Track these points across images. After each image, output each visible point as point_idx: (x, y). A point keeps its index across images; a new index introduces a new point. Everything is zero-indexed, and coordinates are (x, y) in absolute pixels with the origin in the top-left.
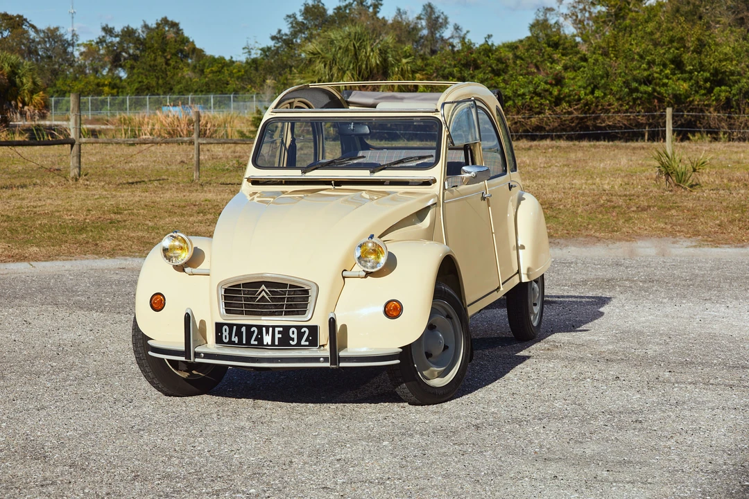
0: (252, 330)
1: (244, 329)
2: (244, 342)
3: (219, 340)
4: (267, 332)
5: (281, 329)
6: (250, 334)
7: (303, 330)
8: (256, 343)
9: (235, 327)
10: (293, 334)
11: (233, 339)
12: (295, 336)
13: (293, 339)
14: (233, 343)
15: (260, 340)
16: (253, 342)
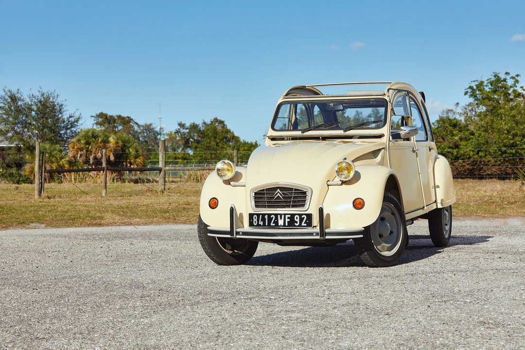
0: (272, 217)
1: (266, 217)
2: (267, 225)
3: (251, 224)
4: (281, 218)
5: (289, 216)
6: (270, 219)
7: (303, 217)
8: (274, 225)
9: (261, 216)
10: (297, 219)
11: (260, 223)
12: (298, 220)
13: (297, 222)
14: (260, 225)
15: (276, 223)
16: (272, 224)
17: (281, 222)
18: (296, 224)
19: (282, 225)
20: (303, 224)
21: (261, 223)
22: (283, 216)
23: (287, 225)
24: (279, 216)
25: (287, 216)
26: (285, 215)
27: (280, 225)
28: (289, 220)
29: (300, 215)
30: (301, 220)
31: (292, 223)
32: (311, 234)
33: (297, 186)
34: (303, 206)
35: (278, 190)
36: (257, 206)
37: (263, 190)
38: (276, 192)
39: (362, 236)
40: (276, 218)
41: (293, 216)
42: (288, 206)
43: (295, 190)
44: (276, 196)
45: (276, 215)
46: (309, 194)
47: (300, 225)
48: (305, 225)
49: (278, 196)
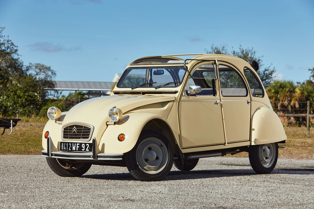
4: (74, 145)
5: (79, 144)
7: (87, 145)
8: (70, 150)
10: (83, 146)
12: (84, 147)
13: (83, 148)
15: (72, 148)
17: (74, 148)
18: (82, 149)
19: (75, 150)
20: (87, 150)
21: (65, 148)
22: (75, 144)
23: (77, 150)
24: (73, 144)
25: (77, 144)
26: (76, 143)
27: (73, 150)
28: (78, 147)
29: (85, 144)
30: (86, 147)
31: (80, 149)
32: (89, 156)
33: (85, 125)
34: (88, 138)
35: (75, 127)
36: (64, 137)
37: (68, 127)
38: (73, 129)
39: (122, 159)
40: (72, 146)
41: (81, 144)
42: (79, 138)
43: (85, 127)
44: (73, 131)
45: (72, 143)
46: (92, 130)
47: (85, 150)
48: (88, 150)
49: (74, 131)
